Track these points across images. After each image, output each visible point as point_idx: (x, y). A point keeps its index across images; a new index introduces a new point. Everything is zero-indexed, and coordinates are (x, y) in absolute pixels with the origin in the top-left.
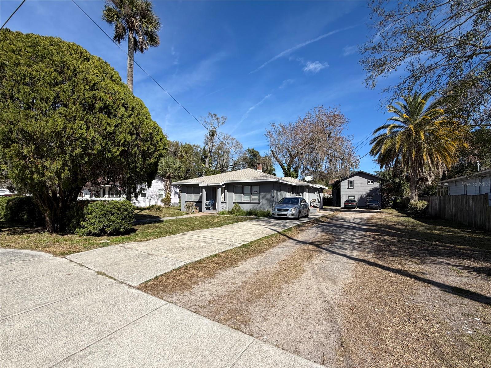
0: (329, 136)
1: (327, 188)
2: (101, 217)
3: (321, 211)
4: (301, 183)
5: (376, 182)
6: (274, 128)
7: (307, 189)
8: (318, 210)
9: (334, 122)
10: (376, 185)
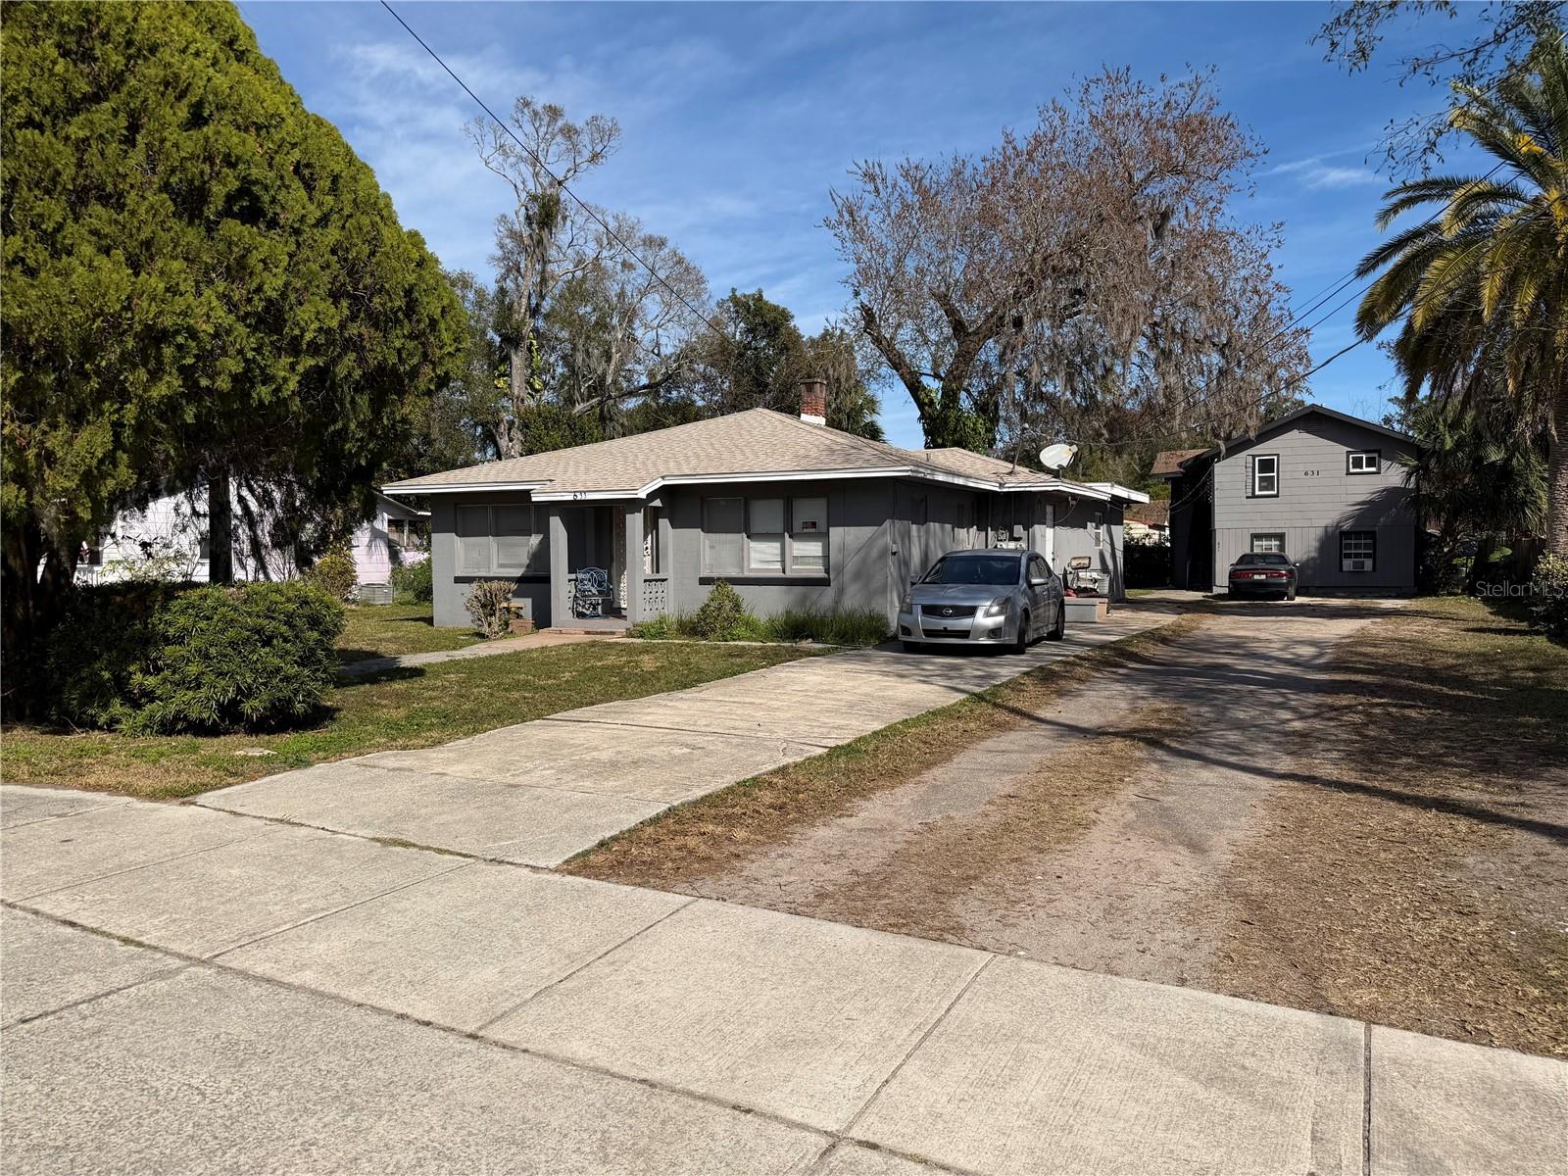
0: (1158, 231)
1: (1144, 498)
2: (226, 656)
3: (1117, 615)
4: (1021, 478)
5: (1392, 459)
6: (877, 190)
7: (1049, 509)
8: (1100, 608)
9: (1182, 156)
10: (1393, 475)
